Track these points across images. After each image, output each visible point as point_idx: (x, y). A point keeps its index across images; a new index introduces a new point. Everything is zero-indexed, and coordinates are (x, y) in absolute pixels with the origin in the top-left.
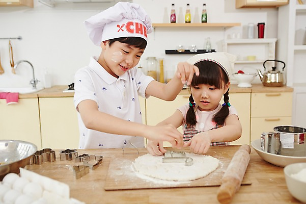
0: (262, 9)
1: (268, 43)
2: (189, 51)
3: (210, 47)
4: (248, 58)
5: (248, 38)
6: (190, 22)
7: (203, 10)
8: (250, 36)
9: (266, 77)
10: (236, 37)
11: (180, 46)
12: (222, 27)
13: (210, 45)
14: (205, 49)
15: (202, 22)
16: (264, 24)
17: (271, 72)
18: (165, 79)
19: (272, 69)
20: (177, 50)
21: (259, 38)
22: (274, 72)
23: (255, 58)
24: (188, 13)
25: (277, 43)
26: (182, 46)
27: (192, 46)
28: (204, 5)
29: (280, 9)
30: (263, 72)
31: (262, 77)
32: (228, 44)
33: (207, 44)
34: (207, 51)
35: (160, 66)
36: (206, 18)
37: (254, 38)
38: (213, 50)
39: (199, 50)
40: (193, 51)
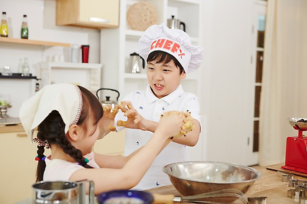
0: (84, 29)
1: (90, 69)
3: (29, 70)
5: (72, 61)
6: (7, 36)
7: (23, 23)
8: (74, 60)
10: (59, 59)
12: (40, 46)
13: (28, 67)
14: (20, 72)
15: (22, 38)
16: (88, 46)
17: (106, 102)
19: (106, 99)
21: (83, 62)
22: (108, 102)
24: (5, 25)
25: (102, 70)
27: (6, 68)
28: (25, 16)
29: (103, 32)
32: (53, 68)
33: (24, 67)
34: (22, 75)
36: (27, 34)
37: (78, 62)
38: (31, 75)
39: (14, 74)
40: (7, 75)
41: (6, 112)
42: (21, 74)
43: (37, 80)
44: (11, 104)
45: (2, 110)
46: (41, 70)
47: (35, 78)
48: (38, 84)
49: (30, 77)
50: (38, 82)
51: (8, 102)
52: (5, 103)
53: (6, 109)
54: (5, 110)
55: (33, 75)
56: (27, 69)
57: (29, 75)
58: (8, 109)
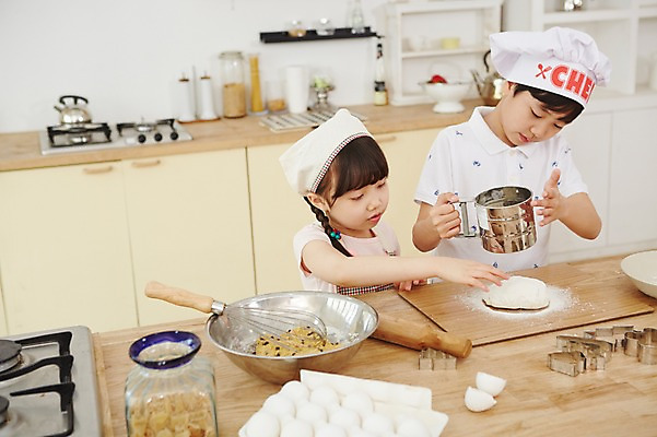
2: (314, 32)
3: (362, 22)
4: (441, 44)
9: (492, 87)
11: (295, 22)
13: (362, 16)
14: (350, 26)
18: (263, 100)
20: (287, 33)
23: (457, 41)
26: (299, 23)
27: (322, 21)
30: (484, 75)
31: (482, 85)
32: (403, 14)
33: (354, 15)
34: (354, 32)
35: (252, 72)
38: (368, 29)
39: (337, 30)
40: (325, 34)
41: (326, 98)
42: (350, 29)
43: (379, 37)
44: (335, 84)
45: (320, 96)
46: (388, 18)
47: (374, 34)
48: (380, 46)
49: (368, 33)
50: (380, 41)
51: (328, 81)
52: (324, 82)
53: (326, 92)
54: (324, 95)
55: (373, 30)
56: (360, 19)
57: (363, 31)
58: (330, 93)
